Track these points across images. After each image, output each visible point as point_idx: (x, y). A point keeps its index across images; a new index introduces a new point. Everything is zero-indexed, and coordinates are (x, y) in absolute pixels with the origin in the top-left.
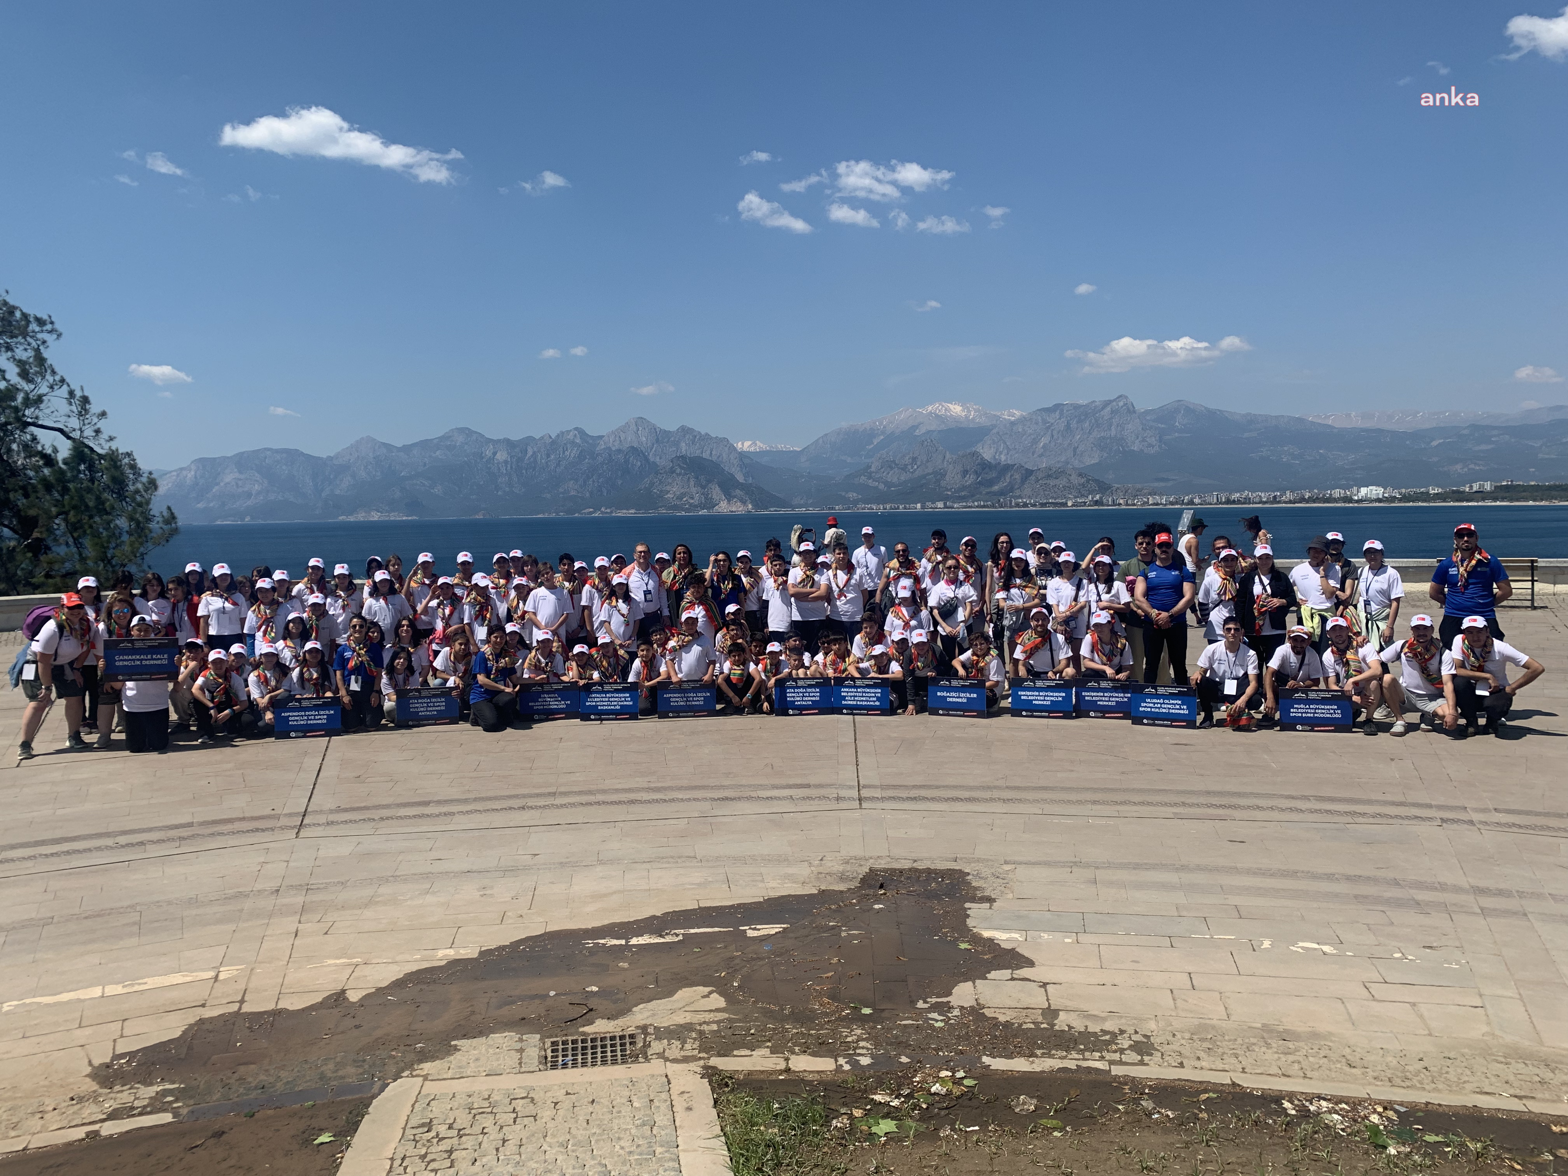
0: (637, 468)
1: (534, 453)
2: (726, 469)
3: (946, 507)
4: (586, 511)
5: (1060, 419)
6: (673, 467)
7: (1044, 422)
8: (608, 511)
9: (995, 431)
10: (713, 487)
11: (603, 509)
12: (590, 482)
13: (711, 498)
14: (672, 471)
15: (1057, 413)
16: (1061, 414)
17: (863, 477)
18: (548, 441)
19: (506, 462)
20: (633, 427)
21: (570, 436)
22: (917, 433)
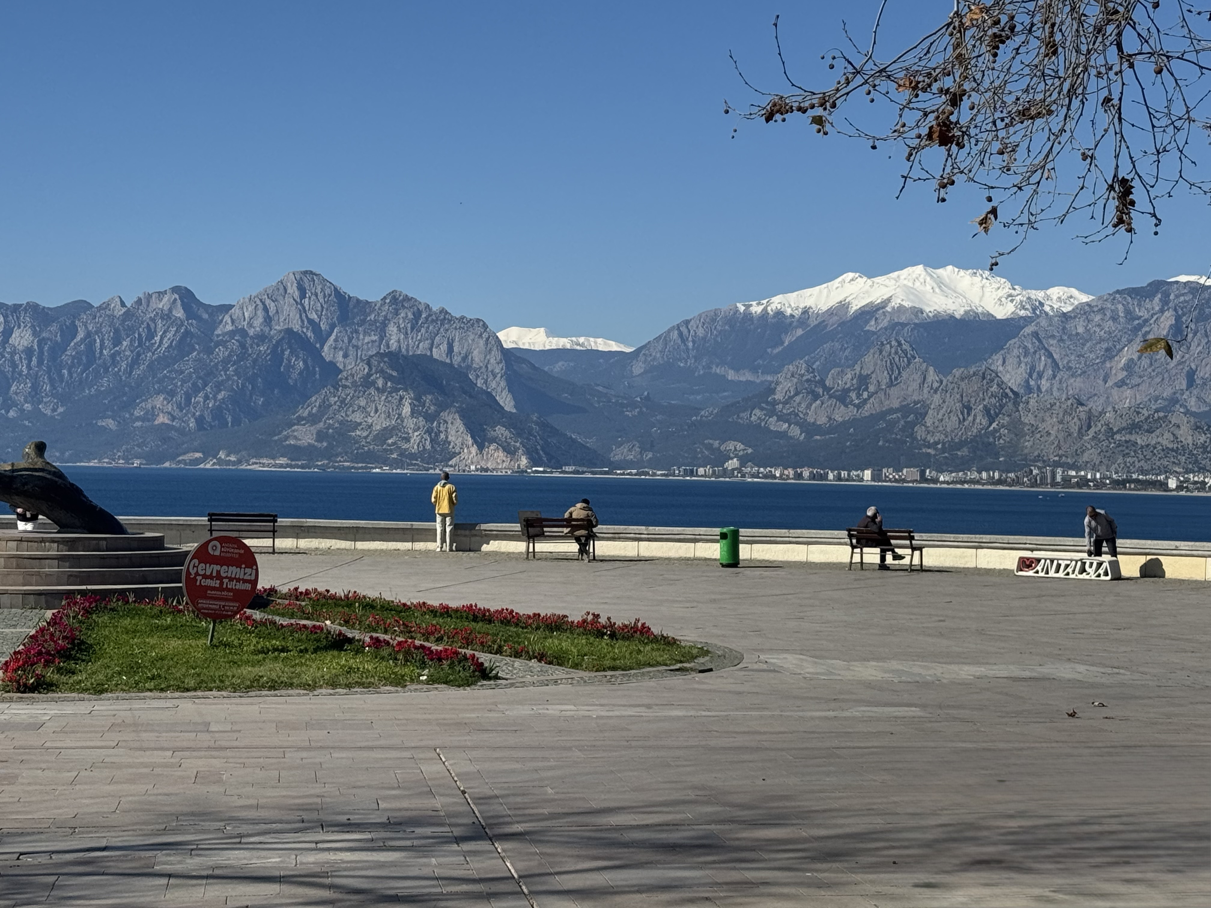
0: (295, 375)
1: (89, 335)
2: (480, 383)
3: (924, 479)
4: (187, 457)
5: (1162, 311)
6: (369, 375)
7: (1130, 315)
8: (233, 458)
9: (1028, 330)
10: (449, 419)
11: (222, 455)
12: (200, 398)
13: (447, 442)
14: (367, 383)
15: (1157, 299)
16: (1165, 302)
17: (757, 412)
18: (120, 312)
19: (29, 352)
20: (293, 290)
21: (164, 304)
22: (872, 326)
